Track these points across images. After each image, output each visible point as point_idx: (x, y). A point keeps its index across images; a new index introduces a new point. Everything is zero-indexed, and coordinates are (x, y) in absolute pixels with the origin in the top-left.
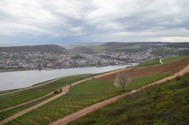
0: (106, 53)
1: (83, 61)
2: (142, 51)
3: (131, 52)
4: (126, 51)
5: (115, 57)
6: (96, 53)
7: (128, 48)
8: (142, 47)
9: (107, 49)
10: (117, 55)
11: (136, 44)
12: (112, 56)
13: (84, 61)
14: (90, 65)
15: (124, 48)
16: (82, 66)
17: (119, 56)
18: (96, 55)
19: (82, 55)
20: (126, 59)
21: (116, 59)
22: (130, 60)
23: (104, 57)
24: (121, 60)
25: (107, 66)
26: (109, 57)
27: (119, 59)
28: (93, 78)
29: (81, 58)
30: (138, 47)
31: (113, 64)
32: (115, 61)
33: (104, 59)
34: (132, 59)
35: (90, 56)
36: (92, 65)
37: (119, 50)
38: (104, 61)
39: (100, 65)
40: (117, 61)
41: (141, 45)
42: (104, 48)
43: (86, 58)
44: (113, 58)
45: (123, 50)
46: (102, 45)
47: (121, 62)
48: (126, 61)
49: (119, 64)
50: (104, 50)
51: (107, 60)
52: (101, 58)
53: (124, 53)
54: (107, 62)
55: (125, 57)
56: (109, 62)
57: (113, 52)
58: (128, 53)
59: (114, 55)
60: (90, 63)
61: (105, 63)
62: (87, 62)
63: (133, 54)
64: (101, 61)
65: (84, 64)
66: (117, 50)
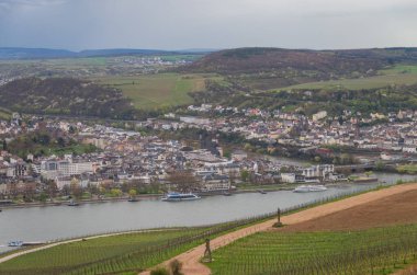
0: (212, 114)
1: (77, 168)
3: (366, 111)
4: (337, 104)
5: (273, 136)
6: (153, 115)
7: (346, 84)
9: (214, 94)
10: (281, 128)
12: (253, 135)
14: (125, 188)
15: (323, 86)
17: (296, 133)
18: (149, 130)
19: (64, 126)
21: (277, 154)
22: (365, 160)
23: (202, 138)
24: (311, 157)
25: (230, 193)
26: (232, 141)
27: (296, 154)
28: (278, 225)
29: (64, 145)
32: (276, 164)
33: (207, 155)
34: (377, 152)
35: (108, 136)
37: (295, 99)
38: (207, 163)
39: (184, 185)
42: (198, 83)
43: (92, 149)
44: (258, 147)
45: (319, 99)
46: (180, 70)
47: (310, 170)
48: (344, 162)
49: (300, 179)
50: (198, 98)
51: (228, 156)
52: (184, 149)
53: (323, 114)
54: (226, 170)
55: (332, 141)
56: (238, 170)
57: (258, 112)
58: (347, 113)
59: (262, 130)
60: (123, 178)
61: (218, 177)
62: (102, 172)
63: (378, 121)
64: (188, 165)
65: (84, 183)
66: (283, 94)
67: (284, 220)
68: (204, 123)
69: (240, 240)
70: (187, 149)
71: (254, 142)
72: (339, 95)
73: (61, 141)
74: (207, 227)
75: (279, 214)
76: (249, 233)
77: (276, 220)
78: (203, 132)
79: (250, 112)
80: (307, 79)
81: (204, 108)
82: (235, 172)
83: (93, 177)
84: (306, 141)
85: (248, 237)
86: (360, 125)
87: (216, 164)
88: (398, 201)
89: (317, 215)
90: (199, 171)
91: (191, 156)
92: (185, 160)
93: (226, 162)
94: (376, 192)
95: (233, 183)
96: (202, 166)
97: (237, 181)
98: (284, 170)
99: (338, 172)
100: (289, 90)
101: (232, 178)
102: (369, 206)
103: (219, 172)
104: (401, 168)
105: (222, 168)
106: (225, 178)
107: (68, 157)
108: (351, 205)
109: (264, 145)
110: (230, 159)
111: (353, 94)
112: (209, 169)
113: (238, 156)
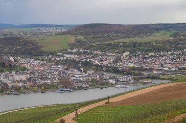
0: (78, 53)
1: (18, 78)
2: (176, 49)
3: (147, 52)
4: (134, 48)
5: (105, 63)
6: (52, 53)
7: (138, 40)
8: (175, 36)
9: (80, 44)
10: (109, 59)
11: (157, 30)
12: (97, 62)
13: (23, 77)
14: (39, 86)
15: (127, 40)
16: (17, 90)
17: (115, 61)
18: (50, 60)
19: (12, 59)
20: (133, 69)
21: (107, 71)
22: (146, 73)
23: (74, 64)
24: (121, 72)
25: (87, 88)
26: (87, 65)
27: (116, 71)
28: (108, 103)
29: (11, 67)
30: (166, 36)
31: (104, 84)
32: (107, 75)
33: (76, 71)
34: (151, 70)
35: (32, 63)
36: (46, 88)
37: (115, 46)
38: (76, 75)
39: (66, 85)
40: (111, 75)
41: (173, 32)
42: (72, 39)
43: (24, 69)
44: (99, 68)
45: (126, 46)
46: (64, 33)
47: (122, 78)
48: (137, 75)
49: (117, 82)
50: (72, 46)
51: (85, 72)
52: (66, 69)
53: (127, 53)
54: (85, 78)
55: (132, 65)
56: (90, 78)
57: (99, 52)
58: (138, 53)
59: (101, 60)
60: (39, 82)
61: (81, 82)
62: (29, 80)
63: (152, 56)
64: (68, 76)
65: (21, 84)
66: (110, 44)
67: (111, 100)
68: (75, 57)
69: (91, 109)
70: (67, 69)
71: (97, 66)
72: (135, 45)
73: (10, 65)
74: (76, 104)
75: (108, 98)
76: (95, 106)
77: (107, 101)
78: (74, 61)
79: (95, 52)
80: (120, 37)
81: (75, 50)
82: (89, 79)
83: (25, 82)
84: (120, 65)
85: (94, 108)
86: (144, 58)
87: (80, 76)
88: (161, 92)
89: (125, 98)
90: (73, 79)
91: (69, 72)
92: (66, 74)
93: (84, 75)
94: (151, 88)
95: (88, 84)
96: (73, 76)
97: (90, 83)
98: (110, 78)
99: (134, 79)
100: (112, 42)
101: (87, 82)
102: (148, 94)
103: (82, 79)
104: (162, 77)
105: (83, 77)
106: (84, 82)
107: (14, 72)
108: (140, 94)
109: (101, 67)
110: (86, 74)
111: (141, 44)
112: (77, 78)
113: (90, 72)
